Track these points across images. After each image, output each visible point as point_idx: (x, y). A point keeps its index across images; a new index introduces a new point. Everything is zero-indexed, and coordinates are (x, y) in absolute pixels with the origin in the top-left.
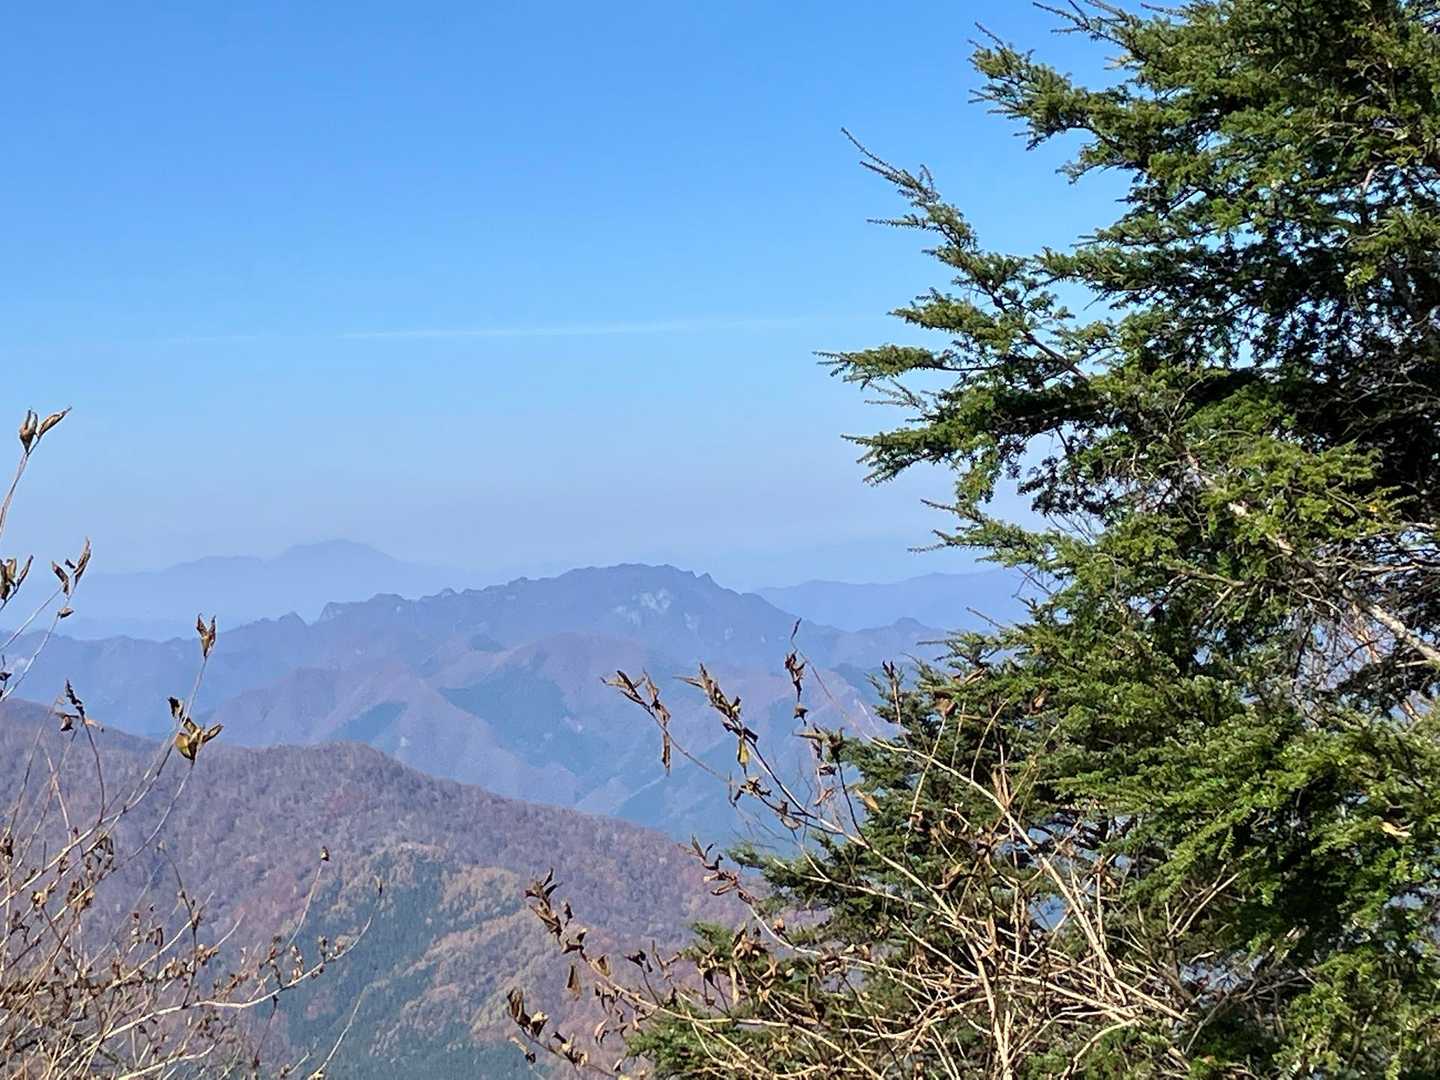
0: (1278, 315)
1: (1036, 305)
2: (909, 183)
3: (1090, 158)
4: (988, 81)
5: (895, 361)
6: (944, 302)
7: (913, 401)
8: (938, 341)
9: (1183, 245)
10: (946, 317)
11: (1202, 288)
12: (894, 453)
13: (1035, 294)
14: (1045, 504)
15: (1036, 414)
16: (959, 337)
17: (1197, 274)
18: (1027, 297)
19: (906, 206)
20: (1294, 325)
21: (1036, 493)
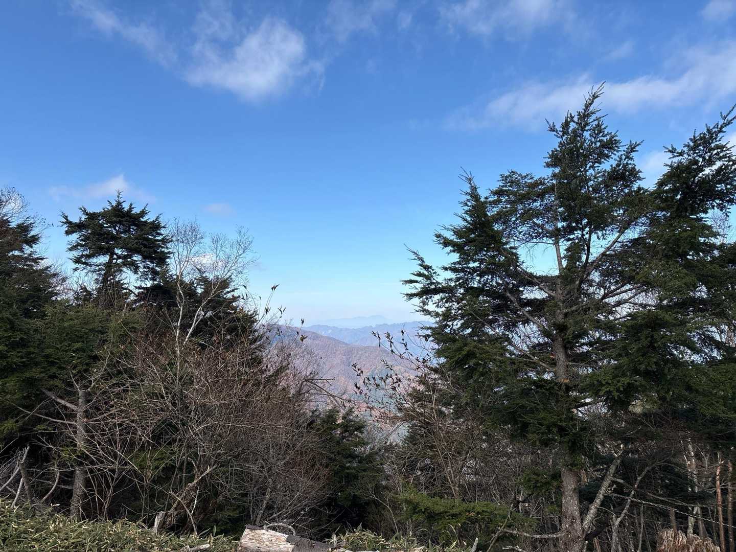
0: (481, 278)
1: (434, 273)
2: (414, 253)
3: (451, 251)
4: (436, 238)
5: (411, 282)
6: (420, 272)
7: (416, 289)
8: (419, 279)
9: (465, 266)
10: (420, 275)
11: (469, 273)
12: (411, 296)
13: (434, 271)
14: (437, 306)
15: (436, 291)
16: (423, 278)
17: (468, 270)
18: (432, 272)
19: (414, 257)
20: (484, 280)
21: (436, 304)
